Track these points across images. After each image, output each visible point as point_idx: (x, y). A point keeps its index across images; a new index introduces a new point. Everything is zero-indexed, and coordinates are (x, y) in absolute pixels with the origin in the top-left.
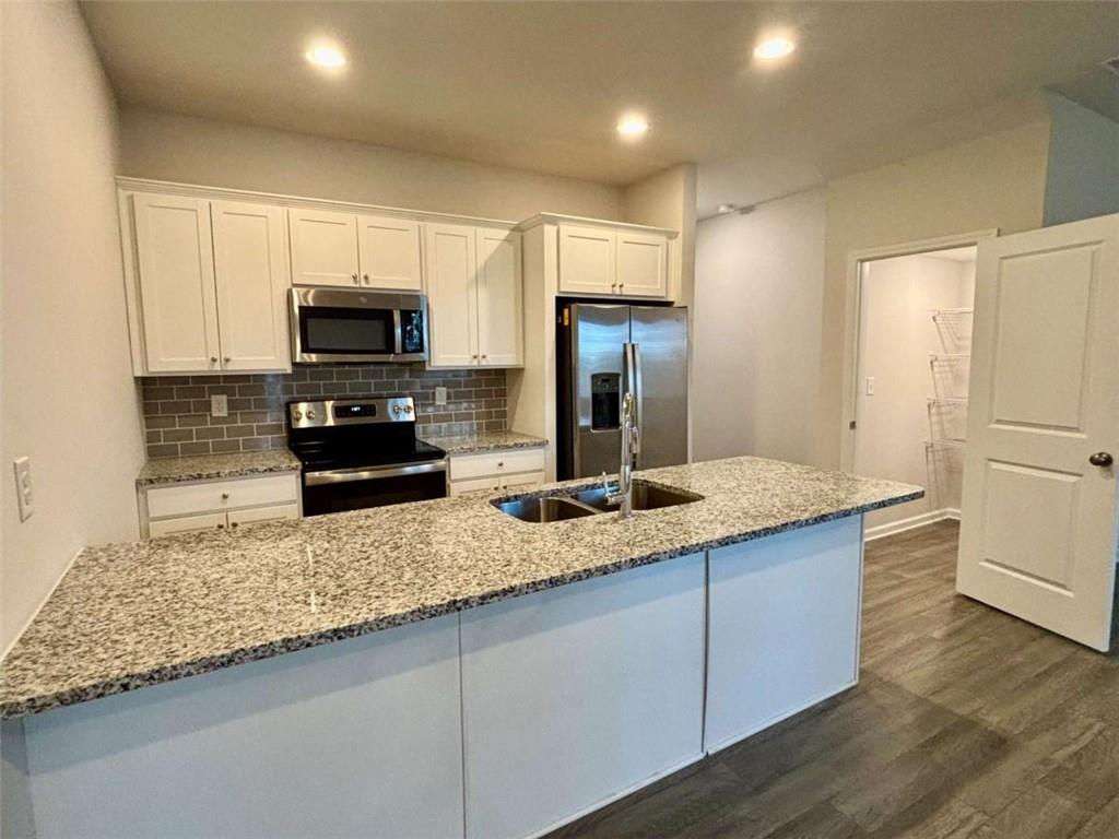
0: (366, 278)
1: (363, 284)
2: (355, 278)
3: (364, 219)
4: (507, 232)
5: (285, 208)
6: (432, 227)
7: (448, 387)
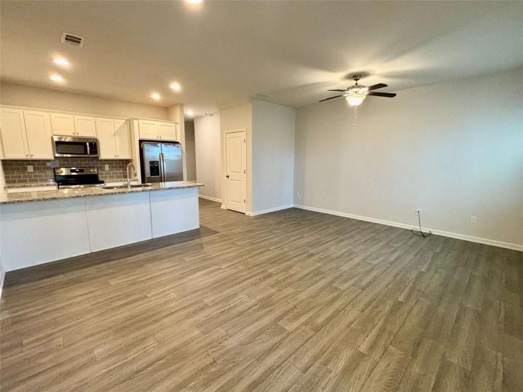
0: (78, 133)
1: (77, 135)
2: (74, 133)
3: (76, 117)
4: (124, 121)
5: (49, 113)
6: (98, 119)
7: (110, 164)
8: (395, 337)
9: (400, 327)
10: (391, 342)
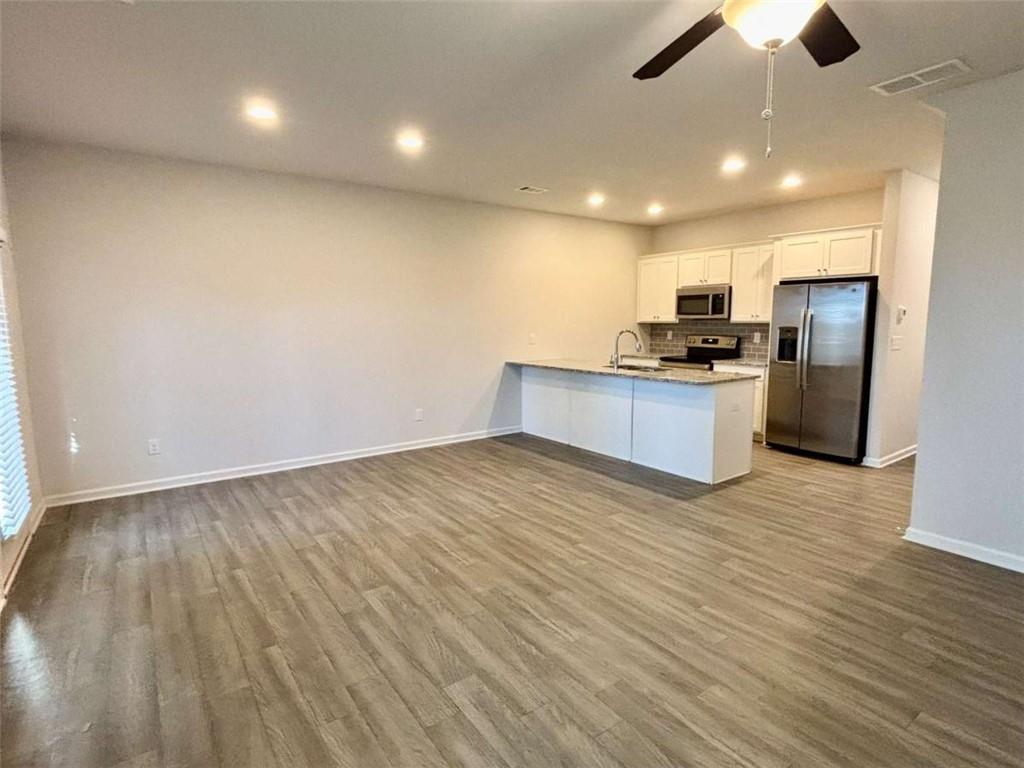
8: (257, 703)
9: (266, 727)
10: (252, 691)
